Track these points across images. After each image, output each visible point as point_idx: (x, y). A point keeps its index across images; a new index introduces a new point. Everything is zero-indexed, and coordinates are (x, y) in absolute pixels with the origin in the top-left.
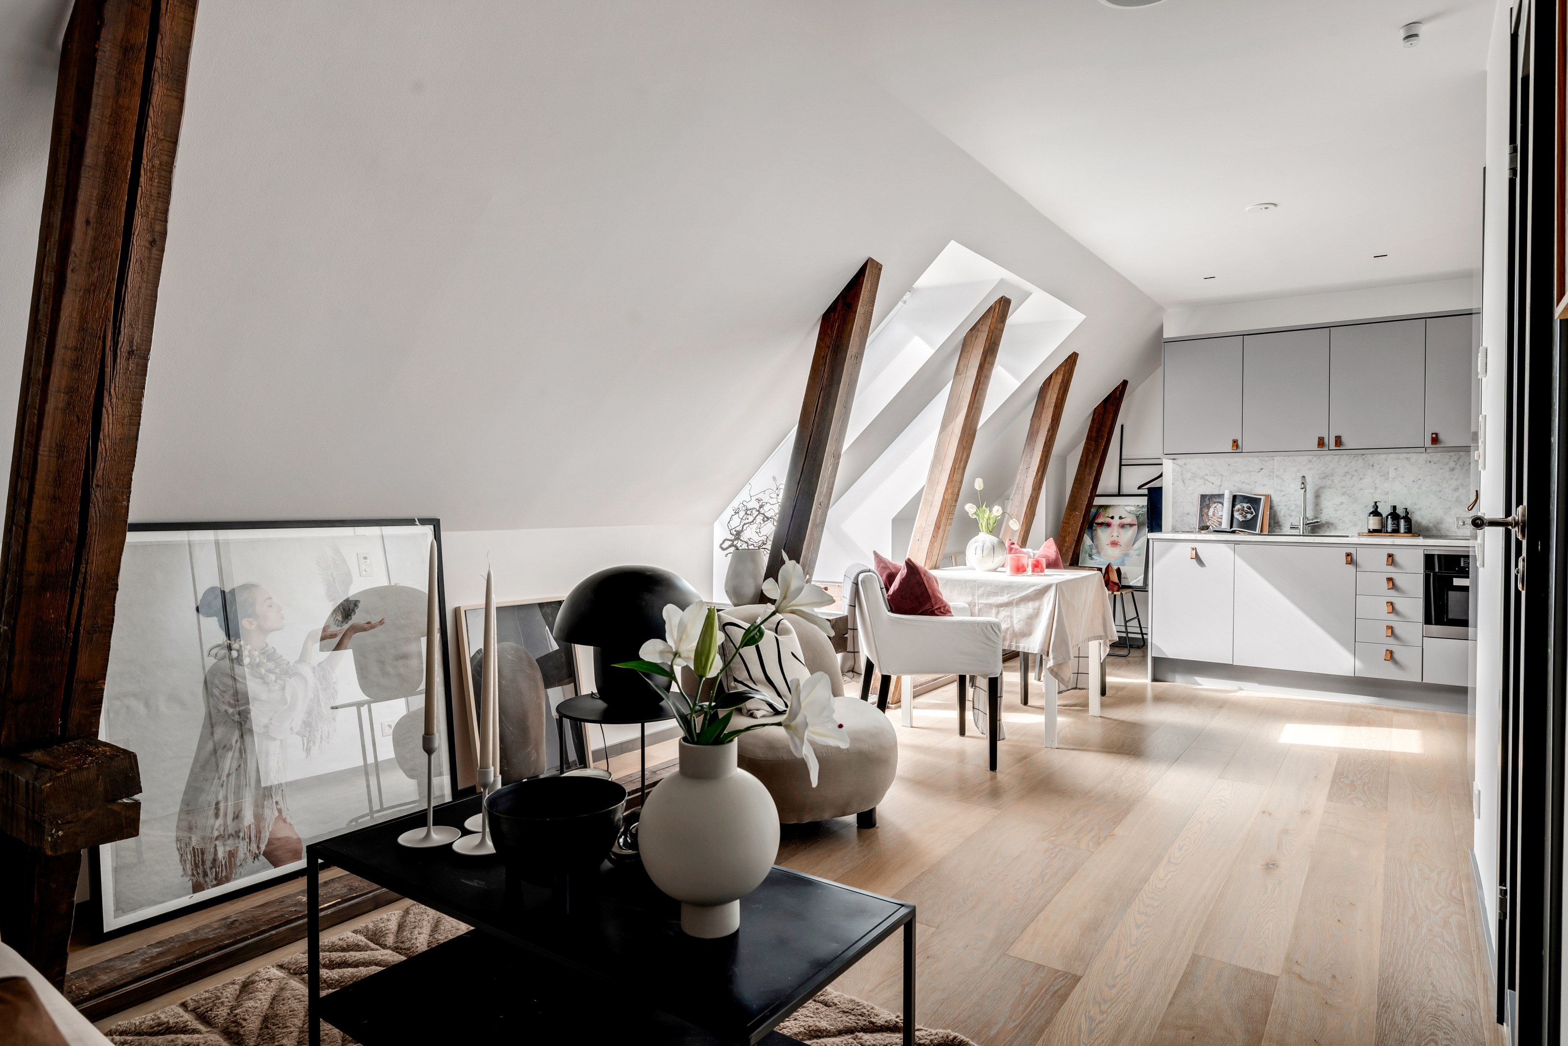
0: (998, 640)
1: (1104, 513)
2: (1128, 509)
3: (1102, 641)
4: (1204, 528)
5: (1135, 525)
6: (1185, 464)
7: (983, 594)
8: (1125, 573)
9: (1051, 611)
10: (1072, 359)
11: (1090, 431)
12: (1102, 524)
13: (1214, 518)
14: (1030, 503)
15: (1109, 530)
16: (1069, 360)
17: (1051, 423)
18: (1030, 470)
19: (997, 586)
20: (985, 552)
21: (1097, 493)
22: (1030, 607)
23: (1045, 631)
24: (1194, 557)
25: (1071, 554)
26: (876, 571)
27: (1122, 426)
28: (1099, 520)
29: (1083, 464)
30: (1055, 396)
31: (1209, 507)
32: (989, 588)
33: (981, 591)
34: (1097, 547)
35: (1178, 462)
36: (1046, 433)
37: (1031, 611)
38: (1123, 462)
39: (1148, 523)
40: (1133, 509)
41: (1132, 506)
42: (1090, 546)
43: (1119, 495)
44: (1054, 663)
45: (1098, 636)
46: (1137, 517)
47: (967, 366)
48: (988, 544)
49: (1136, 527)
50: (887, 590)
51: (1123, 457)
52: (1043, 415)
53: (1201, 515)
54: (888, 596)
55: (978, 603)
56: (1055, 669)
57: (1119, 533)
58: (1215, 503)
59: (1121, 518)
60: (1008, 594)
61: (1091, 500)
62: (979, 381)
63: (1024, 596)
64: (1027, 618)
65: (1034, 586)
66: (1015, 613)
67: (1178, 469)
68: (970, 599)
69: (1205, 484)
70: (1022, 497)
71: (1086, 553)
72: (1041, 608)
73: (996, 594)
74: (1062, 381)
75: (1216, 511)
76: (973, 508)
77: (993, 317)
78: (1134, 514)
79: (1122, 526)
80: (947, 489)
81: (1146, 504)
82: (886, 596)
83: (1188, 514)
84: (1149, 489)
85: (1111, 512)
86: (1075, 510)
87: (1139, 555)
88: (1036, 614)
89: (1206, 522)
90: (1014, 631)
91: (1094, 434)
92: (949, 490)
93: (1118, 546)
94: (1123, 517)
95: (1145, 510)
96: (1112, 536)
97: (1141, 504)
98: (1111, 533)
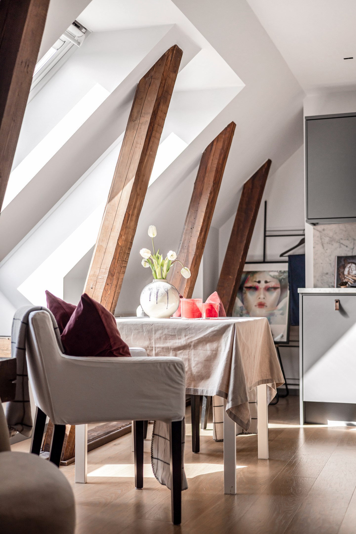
0: (182, 381)
1: (252, 278)
2: (272, 274)
3: (270, 385)
4: (341, 283)
5: (278, 288)
6: (324, 230)
7: (160, 338)
9: (229, 352)
10: (232, 127)
12: (250, 288)
13: (350, 276)
14: (194, 261)
15: (257, 293)
16: (228, 130)
17: (213, 186)
18: (194, 230)
19: (174, 329)
20: (159, 298)
21: (247, 260)
22: (208, 348)
23: (223, 372)
24: (338, 308)
26: (48, 309)
27: (266, 202)
28: (248, 284)
29: (235, 232)
30: (216, 162)
31: (344, 267)
32: (166, 332)
33: (158, 335)
34: (247, 308)
35: (318, 227)
36: (209, 195)
37: (209, 353)
38: (268, 233)
40: (276, 274)
41: (275, 271)
42: (241, 307)
43: (264, 262)
44: (232, 405)
45: (265, 380)
46: (280, 281)
47: (140, 113)
48: (162, 291)
49: (279, 290)
50: (61, 331)
51: (267, 229)
52: (206, 179)
53: (338, 274)
54: (62, 337)
55: (155, 348)
56: (233, 412)
57: (265, 295)
58: (349, 263)
59: (266, 282)
60: (185, 336)
61: (242, 267)
62: (153, 128)
63: (202, 338)
64: (205, 360)
65: (212, 327)
66: (192, 355)
67: (318, 234)
68: (146, 343)
69: (340, 247)
70: (187, 256)
71: (237, 313)
72: (219, 349)
73: (173, 336)
74: (223, 148)
75: (350, 270)
76: (147, 252)
77: (166, 65)
78: (277, 278)
79: (268, 289)
80: (120, 236)
82: (60, 336)
83: (327, 274)
84: (289, 256)
85: (258, 277)
86: (228, 274)
87: (282, 314)
88: (214, 355)
89: (343, 280)
90: (192, 374)
91: (244, 206)
92: (123, 237)
93: (265, 307)
94: (268, 281)
95: (286, 274)
96: (259, 298)
97: (283, 270)
98: (258, 296)
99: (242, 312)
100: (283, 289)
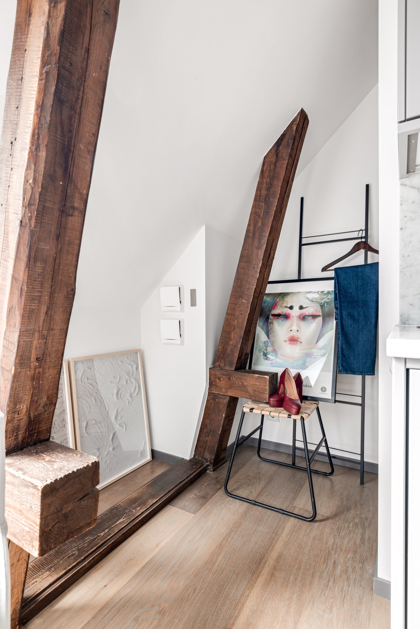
1: (281, 302)
2: (310, 296)
5: (319, 316)
8: (307, 378)
11: (259, 189)
12: (278, 316)
15: (287, 324)
25: (236, 355)
27: (302, 199)
28: (276, 311)
29: (251, 235)
34: (273, 344)
38: (304, 241)
39: (336, 314)
40: (316, 296)
41: (315, 292)
42: (265, 342)
43: (299, 280)
46: (322, 306)
49: (320, 319)
51: (303, 236)
57: (299, 326)
59: (301, 308)
71: (260, 351)
78: (317, 302)
79: (303, 318)
81: (333, 290)
84: (336, 270)
85: (289, 301)
86: (241, 297)
87: (325, 355)
91: (264, 192)
93: (298, 343)
94: (304, 306)
95: (332, 296)
96: (291, 331)
97: (326, 290)
98: (290, 327)
99: (266, 350)
100: (326, 317)
